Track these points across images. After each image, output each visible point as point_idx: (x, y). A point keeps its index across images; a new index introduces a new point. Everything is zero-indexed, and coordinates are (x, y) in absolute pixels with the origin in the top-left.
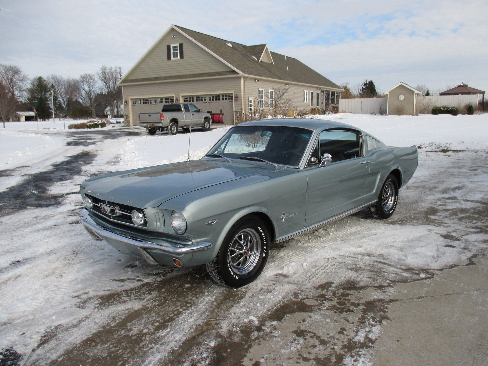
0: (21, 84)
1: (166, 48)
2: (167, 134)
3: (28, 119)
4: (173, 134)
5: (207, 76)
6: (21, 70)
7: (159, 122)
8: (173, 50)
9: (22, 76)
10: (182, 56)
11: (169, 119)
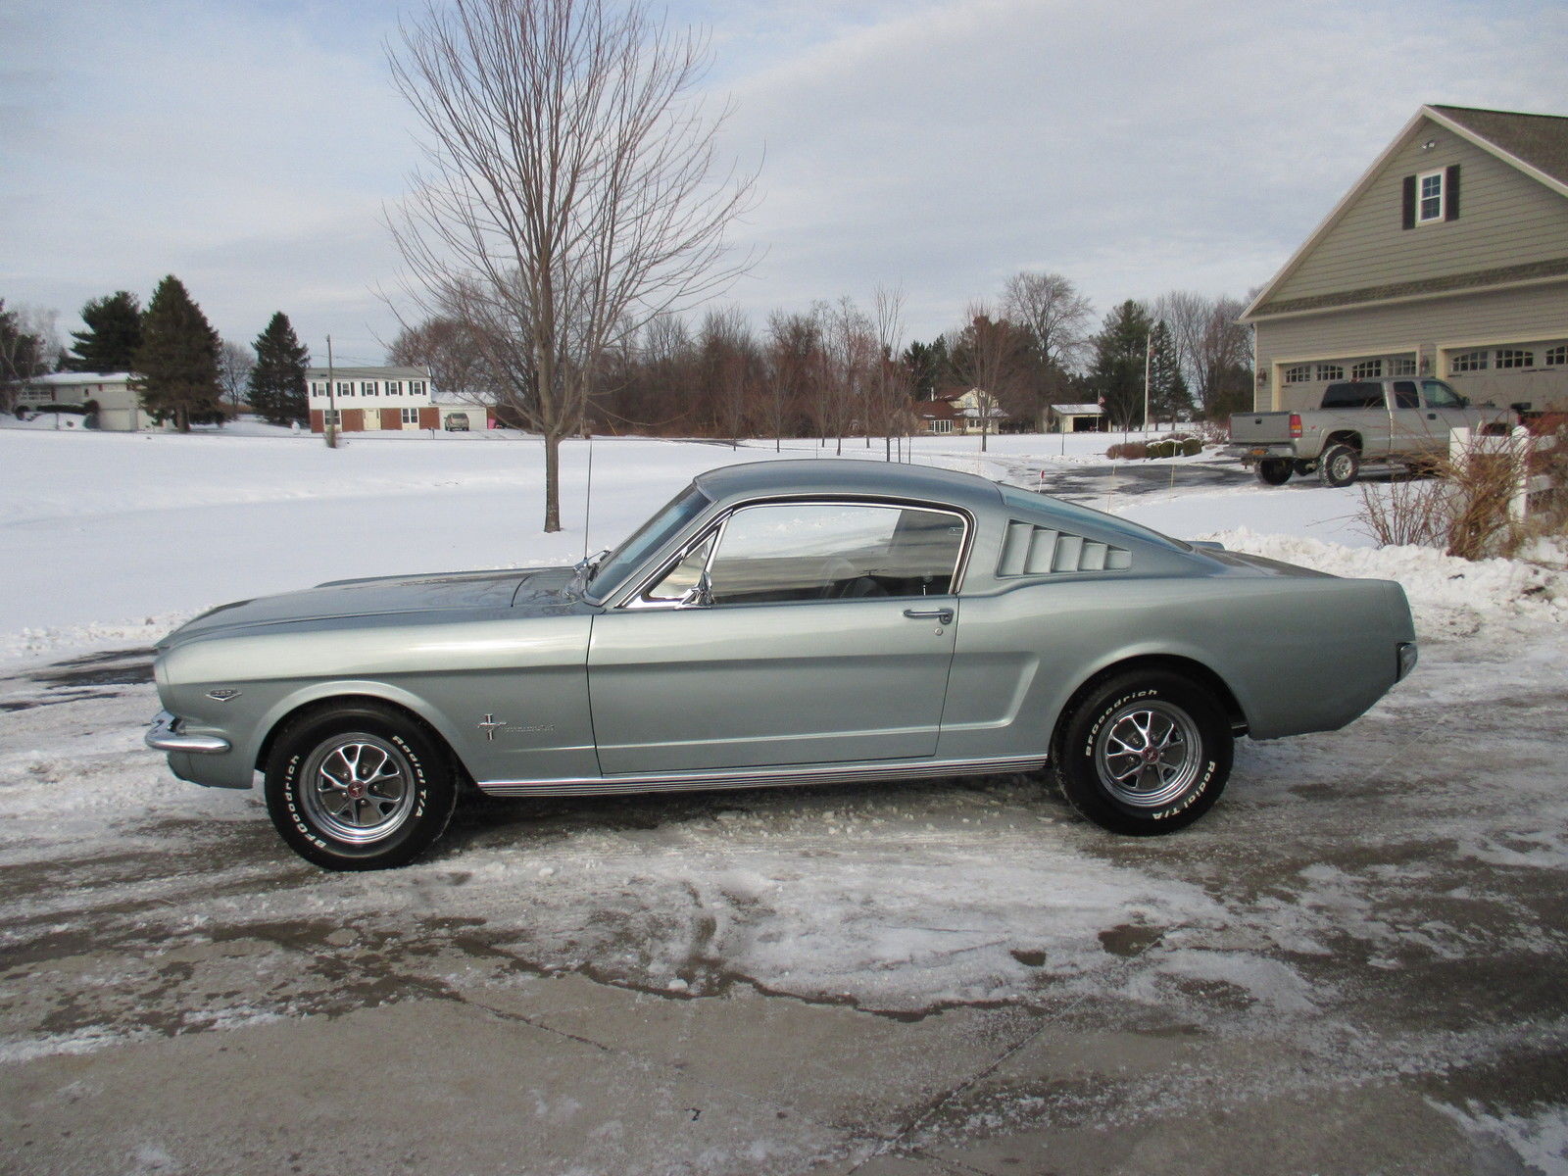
0: (1067, 325)
1: (1400, 187)
2: (1316, 484)
3: (1083, 425)
4: (1336, 483)
5: (1537, 275)
6: (1070, 286)
7: (1284, 443)
8: (1426, 193)
9: (1071, 302)
10: (1453, 212)
11: (1325, 432)
